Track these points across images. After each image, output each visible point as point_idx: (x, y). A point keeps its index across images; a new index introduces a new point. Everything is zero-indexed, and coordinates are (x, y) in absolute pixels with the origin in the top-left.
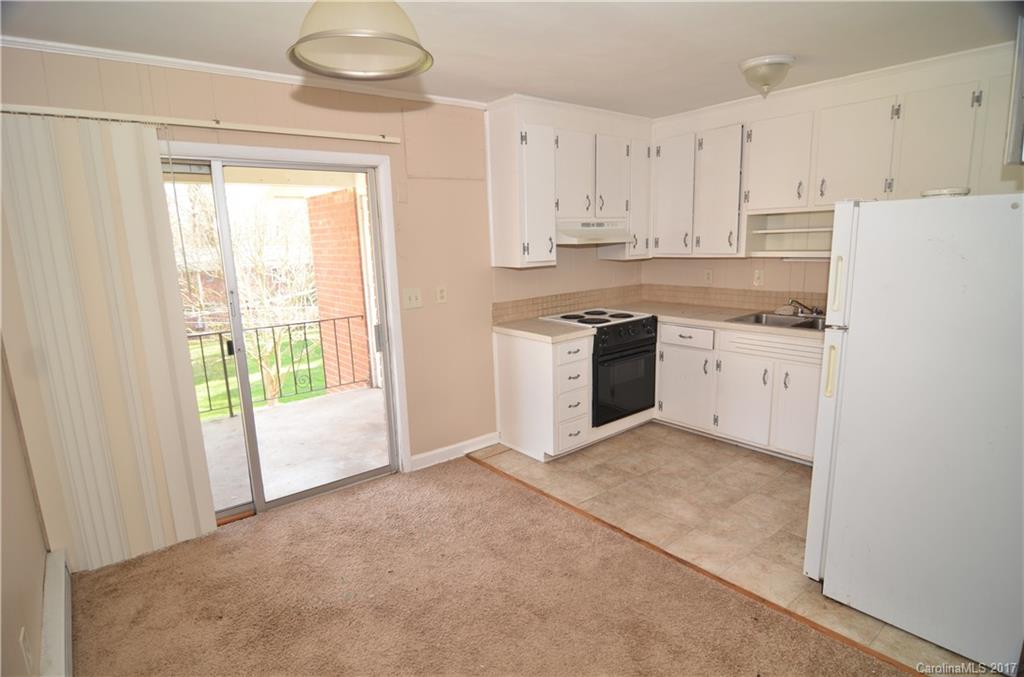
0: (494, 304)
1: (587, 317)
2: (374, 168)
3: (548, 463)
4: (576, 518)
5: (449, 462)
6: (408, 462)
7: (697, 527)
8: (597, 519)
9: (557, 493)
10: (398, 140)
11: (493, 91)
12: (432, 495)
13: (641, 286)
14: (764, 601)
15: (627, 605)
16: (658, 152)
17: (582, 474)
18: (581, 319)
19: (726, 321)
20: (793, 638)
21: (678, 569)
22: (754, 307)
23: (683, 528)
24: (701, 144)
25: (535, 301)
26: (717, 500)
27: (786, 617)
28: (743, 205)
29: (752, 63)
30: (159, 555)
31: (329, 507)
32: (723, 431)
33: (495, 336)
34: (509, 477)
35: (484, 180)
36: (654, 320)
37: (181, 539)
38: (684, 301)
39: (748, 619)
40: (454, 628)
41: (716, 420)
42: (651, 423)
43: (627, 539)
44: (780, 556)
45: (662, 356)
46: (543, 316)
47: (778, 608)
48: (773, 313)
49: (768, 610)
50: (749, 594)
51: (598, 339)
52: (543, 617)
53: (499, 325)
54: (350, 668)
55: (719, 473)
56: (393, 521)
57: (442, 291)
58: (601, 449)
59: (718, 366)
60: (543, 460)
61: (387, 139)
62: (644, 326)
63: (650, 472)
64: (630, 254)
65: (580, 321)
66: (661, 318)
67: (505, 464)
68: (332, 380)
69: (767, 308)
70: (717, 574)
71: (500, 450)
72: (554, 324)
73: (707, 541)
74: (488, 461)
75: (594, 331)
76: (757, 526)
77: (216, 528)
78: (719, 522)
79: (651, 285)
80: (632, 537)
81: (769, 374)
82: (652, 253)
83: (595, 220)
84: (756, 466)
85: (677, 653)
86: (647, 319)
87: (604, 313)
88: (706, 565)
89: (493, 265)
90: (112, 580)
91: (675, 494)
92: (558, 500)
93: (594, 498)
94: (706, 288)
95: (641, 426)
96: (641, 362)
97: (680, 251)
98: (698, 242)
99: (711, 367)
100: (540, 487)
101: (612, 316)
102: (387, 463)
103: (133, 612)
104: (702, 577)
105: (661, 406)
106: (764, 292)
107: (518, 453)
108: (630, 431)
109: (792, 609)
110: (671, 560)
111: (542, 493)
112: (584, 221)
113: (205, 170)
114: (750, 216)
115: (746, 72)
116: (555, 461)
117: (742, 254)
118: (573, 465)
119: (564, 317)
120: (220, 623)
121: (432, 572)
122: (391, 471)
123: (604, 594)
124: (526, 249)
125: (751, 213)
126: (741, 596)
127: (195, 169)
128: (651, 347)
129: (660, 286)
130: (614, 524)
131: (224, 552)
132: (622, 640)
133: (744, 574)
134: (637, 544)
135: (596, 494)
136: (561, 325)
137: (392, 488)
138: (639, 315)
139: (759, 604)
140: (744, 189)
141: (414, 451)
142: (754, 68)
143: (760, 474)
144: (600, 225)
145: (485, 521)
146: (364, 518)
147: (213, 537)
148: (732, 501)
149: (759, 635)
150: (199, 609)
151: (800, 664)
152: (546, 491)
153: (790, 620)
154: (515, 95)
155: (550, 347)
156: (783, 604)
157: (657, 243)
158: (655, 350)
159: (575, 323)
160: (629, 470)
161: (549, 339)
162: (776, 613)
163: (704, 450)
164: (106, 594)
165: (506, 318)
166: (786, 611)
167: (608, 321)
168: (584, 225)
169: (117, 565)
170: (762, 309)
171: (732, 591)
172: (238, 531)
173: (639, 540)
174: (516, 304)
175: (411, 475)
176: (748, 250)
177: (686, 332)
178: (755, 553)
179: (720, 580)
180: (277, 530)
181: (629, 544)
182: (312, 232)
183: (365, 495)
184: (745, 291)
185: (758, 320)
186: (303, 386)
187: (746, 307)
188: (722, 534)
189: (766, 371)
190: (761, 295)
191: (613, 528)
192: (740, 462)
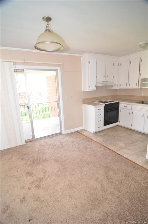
0: (83, 99)
1: (104, 102)
2: (57, 70)
3: (94, 133)
4: (98, 145)
5: (73, 132)
6: (64, 132)
7: (124, 148)
8: (102, 145)
9: (95, 140)
10: (62, 64)
11: (83, 52)
12: (68, 139)
13: (117, 95)
14: (136, 164)
15: (106, 163)
16: (121, 65)
17: (101, 136)
18: (102, 102)
19: (135, 103)
20: (141, 172)
21: (118, 156)
22: (142, 100)
23: (121, 148)
24: (130, 63)
25: (92, 98)
26: (130, 142)
27: (141, 167)
28: (140, 76)
29: (141, 43)
30: (14, 148)
31: (48, 140)
32: (133, 128)
33: (83, 106)
34: (85, 136)
35: (81, 72)
36: (118, 103)
37: (19, 145)
38: (126, 98)
39: (132, 167)
40: (69, 165)
41: (132, 125)
42: (118, 126)
43: (108, 149)
44: (142, 155)
45: (120, 111)
46: (94, 102)
47: (140, 166)
48: (146, 101)
49: (137, 166)
50: (133, 162)
51: (105, 107)
52: (88, 164)
53: (84, 103)
54: (48, 171)
55: (131, 137)
56: (60, 144)
57: (71, 96)
58: (106, 131)
59: (133, 113)
60: (92, 133)
61: (60, 64)
62: (116, 104)
63: (116, 136)
64: (114, 88)
65: (102, 103)
66: (120, 102)
67: (84, 133)
68: (51, 115)
69: (145, 100)
70: (127, 158)
71: (84, 130)
72: (96, 103)
73: (126, 151)
74: (81, 132)
75: (104, 105)
76: (138, 148)
77: (25, 143)
78: (129, 147)
79: (119, 95)
80: (109, 149)
81: (144, 115)
82: (119, 88)
83: (105, 80)
84: (140, 136)
85: (115, 173)
86: (117, 102)
87: (107, 101)
88: (125, 156)
89: (83, 90)
90: (6, 152)
91: (120, 141)
92: (95, 141)
93: (102, 141)
94: (132, 96)
95: (115, 126)
96: (115, 112)
97: (125, 87)
98: (129, 85)
99: (131, 113)
100: (91, 138)
101: (109, 102)
102: (60, 132)
103: (9, 158)
104: (123, 158)
105: (120, 122)
106: (145, 96)
107: (88, 131)
108: (113, 127)
109: (142, 166)
110: (117, 154)
111: (91, 139)
112: (103, 80)
113: (23, 71)
114: (141, 79)
115: (139, 45)
116: (95, 133)
117: (139, 88)
118: (99, 134)
119: (99, 102)
120: (25, 161)
121: (66, 154)
122: (60, 134)
123: (101, 160)
124: (89, 87)
125: (142, 78)
126: (132, 162)
127: (21, 71)
128: (118, 109)
129: (121, 95)
130: (106, 146)
131: (27, 148)
132: (104, 170)
133: (133, 158)
134: (110, 151)
135: (103, 140)
136: (97, 103)
137: (60, 137)
138: (115, 102)
139: (135, 164)
140: (140, 73)
141: (65, 130)
142: (141, 45)
143: (141, 137)
144: (107, 81)
145: (79, 144)
146: (54, 143)
147: (24, 145)
148: (133, 143)
149: (134, 171)
150: (21, 158)
151: (142, 177)
152: (92, 139)
153: (141, 168)
154: (87, 53)
155: (94, 108)
156: (141, 165)
157: (120, 85)
158: (119, 109)
159: (100, 103)
160: (111, 135)
161: (94, 106)
162: (139, 167)
163: (129, 132)
164: (4, 154)
165: (85, 102)
166: (141, 166)
167: (108, 103)
168: (103, 81)
169: (7, 149)
170: (144, 100)
171: (130, 161)
172: (30, 144)
173: (111, 150)
174: (88, 99)
175: (65, 134)
176: (140, 87)
177: (126, 105)
178: (136, 154)
179: (127, 159)
180: (37, 144)
181: (109, 151)
182: (47, 84)
183: (55, 138)
184: (140, 96)
185: (143, 103)
186: (45, 116)
187: (140, 100)
188: (129, 150)
189: (143, 114)
190: (144, 97)
191: (106, 147)
192: (137, 135)
